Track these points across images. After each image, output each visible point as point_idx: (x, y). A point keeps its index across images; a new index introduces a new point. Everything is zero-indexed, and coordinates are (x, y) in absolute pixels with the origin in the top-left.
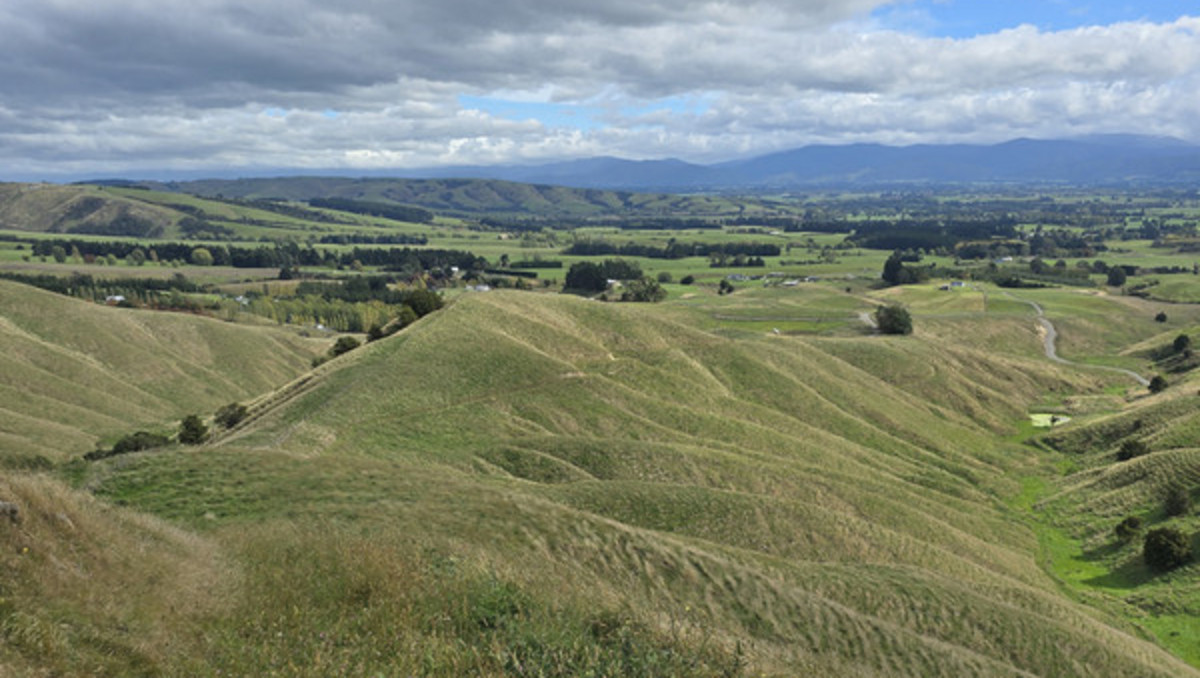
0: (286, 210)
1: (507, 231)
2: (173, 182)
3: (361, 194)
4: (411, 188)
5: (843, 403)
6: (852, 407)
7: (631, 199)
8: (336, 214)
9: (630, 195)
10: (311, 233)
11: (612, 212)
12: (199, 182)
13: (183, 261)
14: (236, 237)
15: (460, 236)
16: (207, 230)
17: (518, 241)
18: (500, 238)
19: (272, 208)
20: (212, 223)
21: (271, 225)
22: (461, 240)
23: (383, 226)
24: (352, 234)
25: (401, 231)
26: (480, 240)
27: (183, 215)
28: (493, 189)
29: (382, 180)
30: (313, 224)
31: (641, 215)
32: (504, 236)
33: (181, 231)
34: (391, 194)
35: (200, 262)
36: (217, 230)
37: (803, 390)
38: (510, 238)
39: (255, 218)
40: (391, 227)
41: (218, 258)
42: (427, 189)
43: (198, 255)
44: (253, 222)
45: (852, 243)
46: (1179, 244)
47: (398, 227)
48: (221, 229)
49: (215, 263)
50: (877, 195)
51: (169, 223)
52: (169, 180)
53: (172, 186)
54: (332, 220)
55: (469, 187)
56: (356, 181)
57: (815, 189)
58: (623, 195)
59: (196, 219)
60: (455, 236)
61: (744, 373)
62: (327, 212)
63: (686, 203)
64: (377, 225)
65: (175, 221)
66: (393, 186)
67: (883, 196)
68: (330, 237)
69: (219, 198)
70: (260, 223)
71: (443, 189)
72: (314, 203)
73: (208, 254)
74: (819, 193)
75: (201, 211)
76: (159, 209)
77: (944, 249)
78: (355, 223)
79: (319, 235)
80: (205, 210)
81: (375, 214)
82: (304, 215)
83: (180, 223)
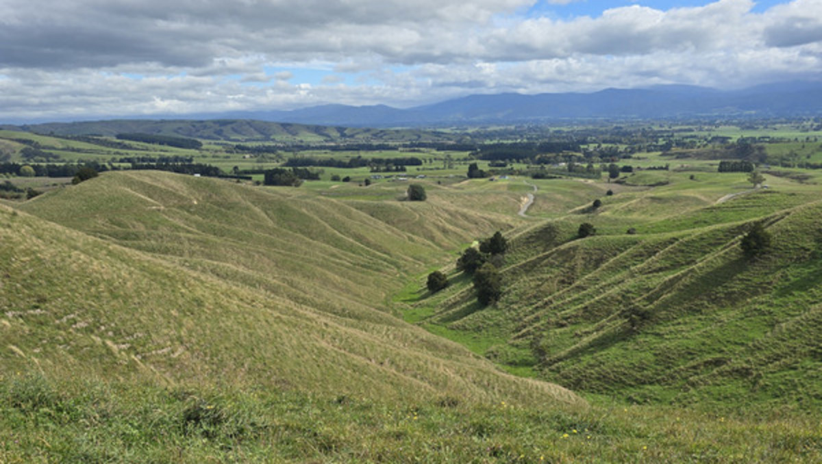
0: (98, 142)
1: (249, 153)
2: (25, 125)
3: (159, 131)
4: (194, 126)
5: (343, 231)
6: (347, 232)
7: (346, 132)
8: (134, 143)
9: (345, 129)
10: (114, 156)
11: (332, 140)
12: (45, 124)
13: (14, 174)
14: (61, 159)
15: (217, 157)
16: (41, 156)
17: (255, 159)
18: (244, 157)
19: (88, 141)
20: (44, 151)
21: (86, 152)
22: (216, 159)
23: (166, 151)
24: (141, 157)
25: (177, 154)
26: (231, 159)
27: (24, 146)
28: (251, 126)
29: (175, 121)
30: (116, 150)
31: (349, 141)
32: (247, 156)
33: (22, 156)
34: (180, 131)
35: (26, 174)
36: (47, 156)
37: (318, 222)
38: (251, 157)
39: (76, 147)
40: (172, 151)
41: (39, 172)
42: (205, 127)
43: (24, 170)
44: (73, 150)
45: (473, 157)
46: (676, 153)
47: (177, 152)
48: (51, 154)
49: (37, 175)
50: (513, 128)
51: (14, 152)
52: (22, 124)
53: (24, 128)
54: (130, 148)
55: (234, 125)
56: (156, 122)
57: (473, 124)
58: (340, 130)
59: (33, 149)
60: (213, 157)
61: (285, 214)
62: (127, 142)
63: (382, 134)
64: (161, 151)
65: (18, 151)
66: (181, 125)
67: (516, 127)
68: (126, 158)
69: (51, 134)
70: (79, 151)
71: (217, 127)
72: (119, 137)
73: (32, 170)
74: (475, 127)
75: (37, 143)
76: (7, 142)
77: (528, 159)
78: (147, 150)
79: (118, 157)
80: (40, 143)
81: (161, 143)
82: (112, 144)
83: (22, 151)
